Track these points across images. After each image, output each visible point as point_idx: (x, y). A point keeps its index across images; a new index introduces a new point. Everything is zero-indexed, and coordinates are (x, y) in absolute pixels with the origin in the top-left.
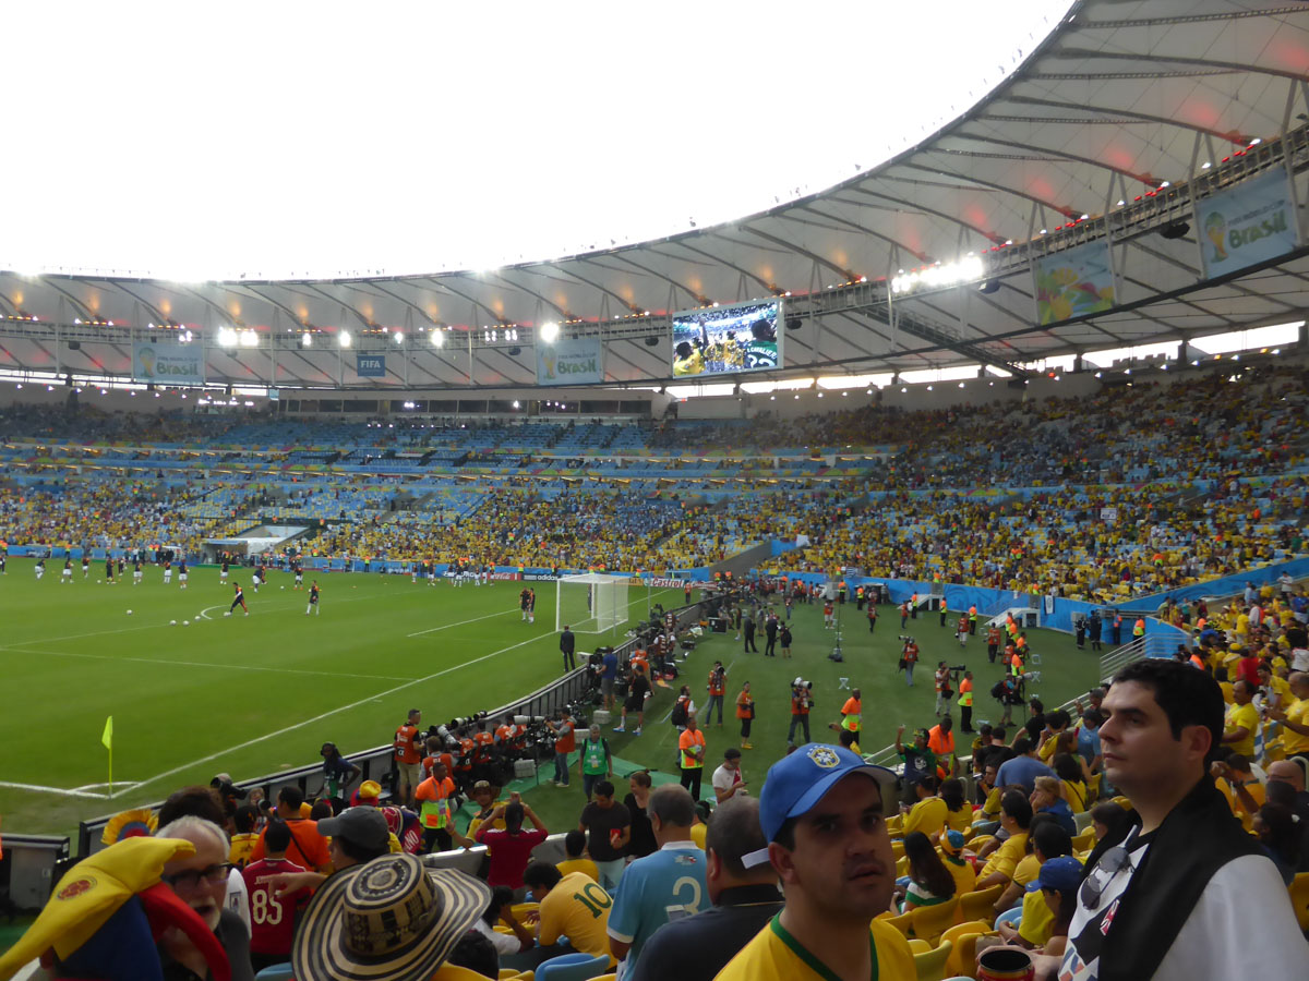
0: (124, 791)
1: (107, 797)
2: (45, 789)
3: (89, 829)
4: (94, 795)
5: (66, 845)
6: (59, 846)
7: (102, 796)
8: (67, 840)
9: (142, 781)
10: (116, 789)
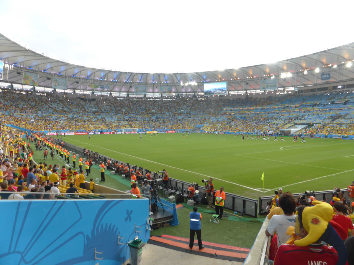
0: (267, 191)
1: (263, 192)
2: (249, 188)
3: (261, 199)
4: (260, 191)
5: (257, 202)
6: (255, 202)
7: (262, 192)
8: (257, 201)
9: (271, 189)
10: (265, 190)
